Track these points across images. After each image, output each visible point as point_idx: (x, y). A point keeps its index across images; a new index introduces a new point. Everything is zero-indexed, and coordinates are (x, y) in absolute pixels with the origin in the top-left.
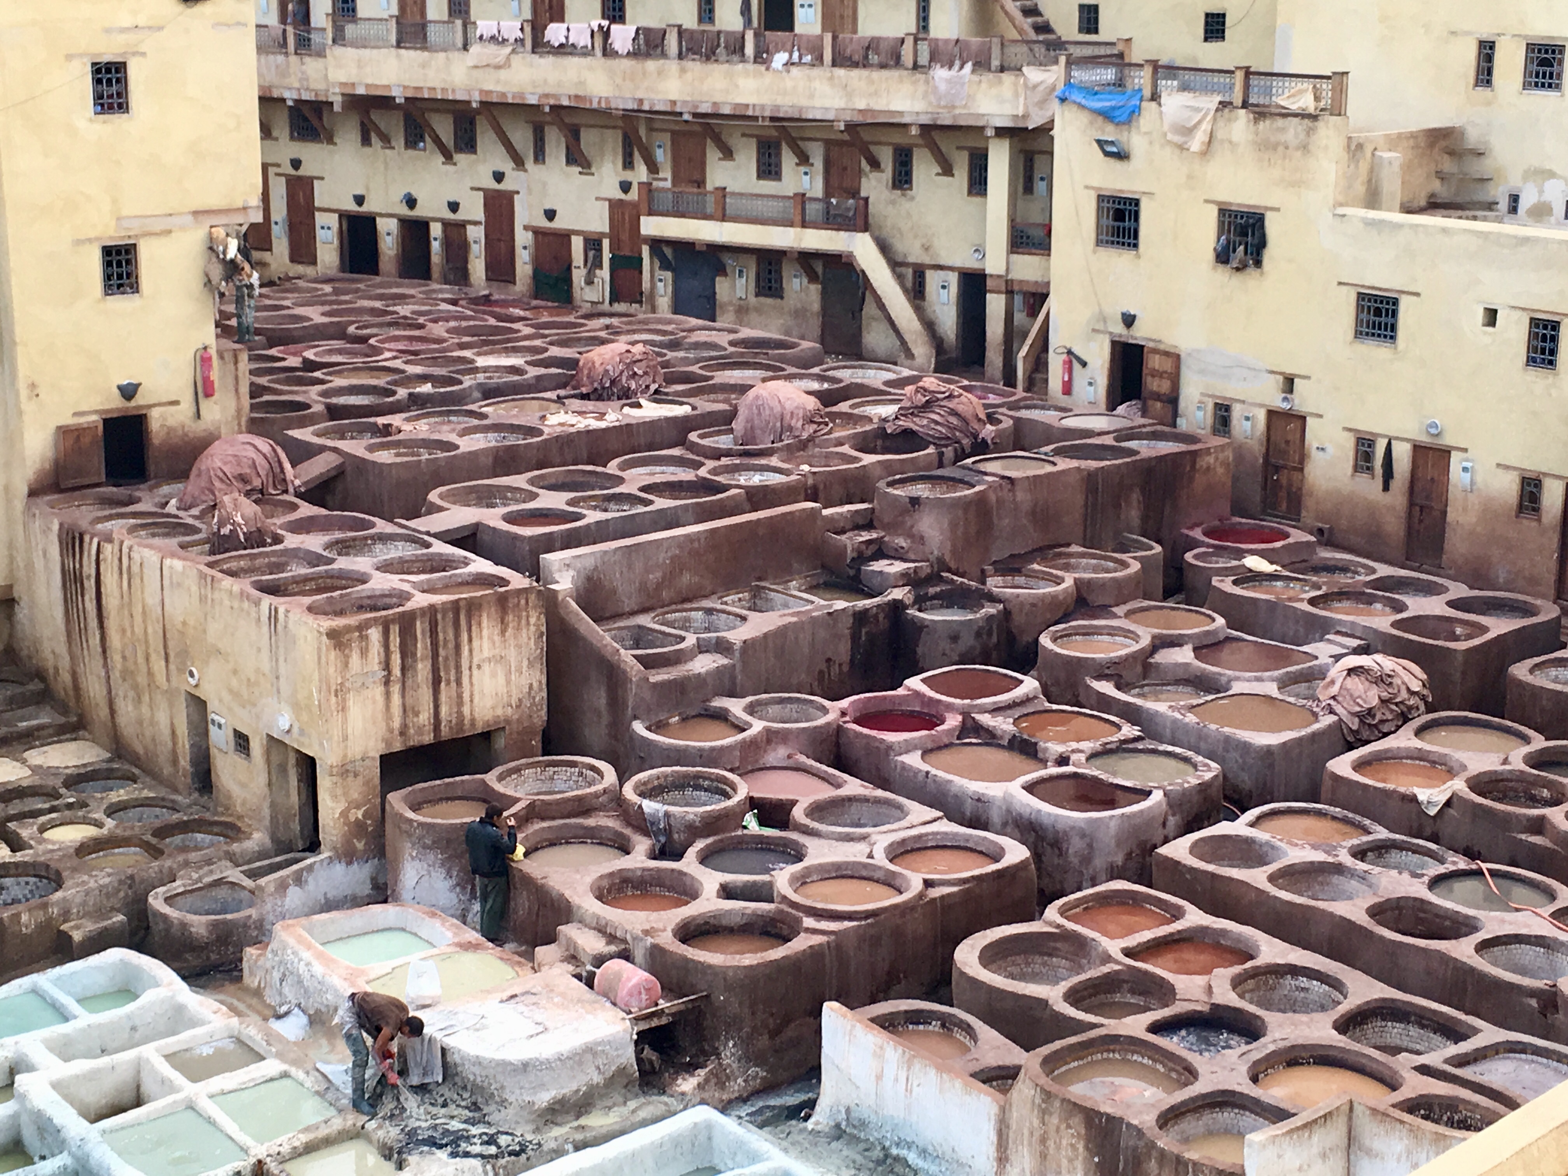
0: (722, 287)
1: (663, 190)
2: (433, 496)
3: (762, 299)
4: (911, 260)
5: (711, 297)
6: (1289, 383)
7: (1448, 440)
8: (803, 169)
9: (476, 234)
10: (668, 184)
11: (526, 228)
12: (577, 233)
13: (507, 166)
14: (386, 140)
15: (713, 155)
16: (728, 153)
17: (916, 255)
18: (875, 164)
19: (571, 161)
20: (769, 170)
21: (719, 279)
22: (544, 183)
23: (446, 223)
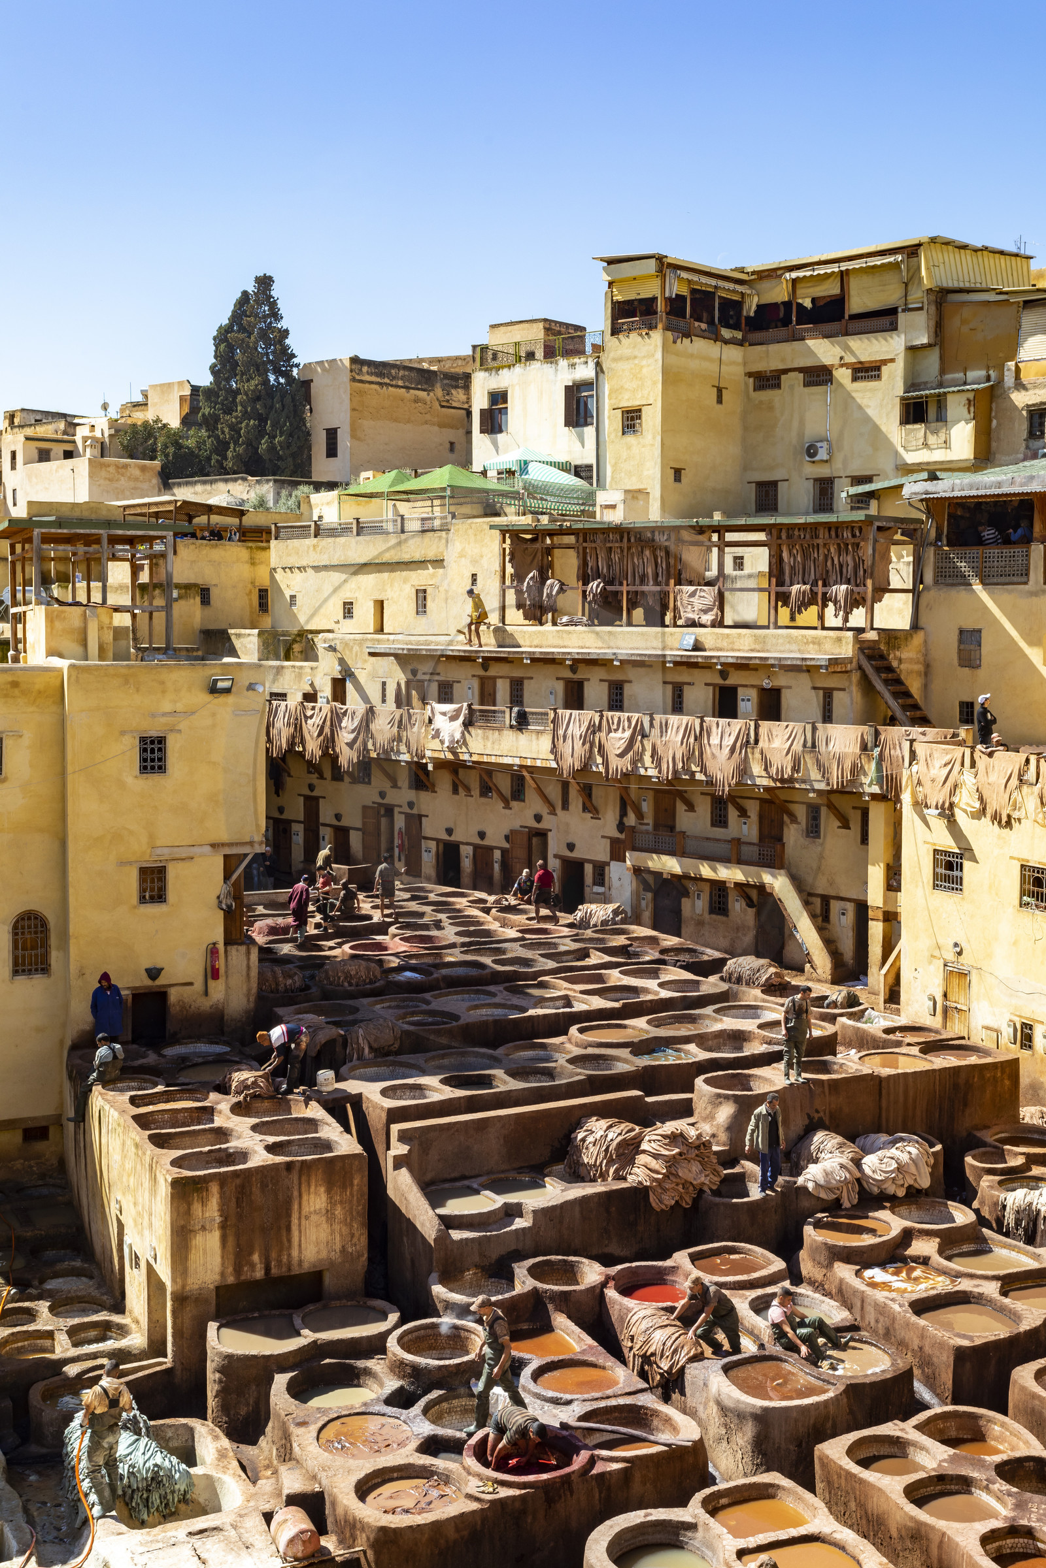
0: (686, 904)
1: (647, 832)
3: (714, 916)
4: (820, 891)
5: (678, 912)
8: (743, 820)
10: (650, 828)
11: (556, 856)
12: (589, 861)
13: (544, 811)
14: (468, 789)
15: (681, 807)
16: (691, 807)
17: (822, 887)
18: (794, 819)
19: (585, 809)
20: (720, 820)
21: (684, 900)
22: (567, 824)
23: (504, 851)
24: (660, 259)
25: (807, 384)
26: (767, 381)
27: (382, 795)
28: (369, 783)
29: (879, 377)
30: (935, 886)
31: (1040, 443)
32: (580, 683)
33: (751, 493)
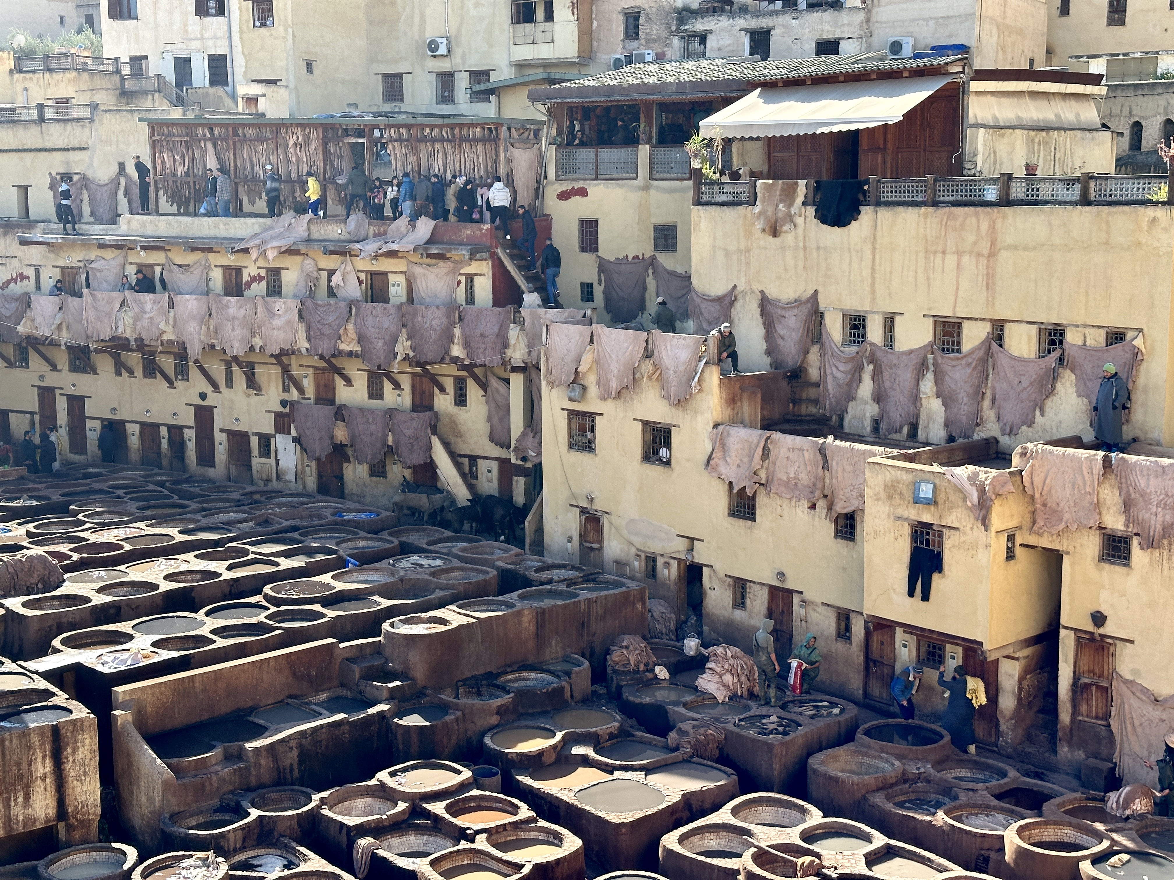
0: (348, 470)
2: (56, 641)
3: (374, 479)
4: (467, 452)
5: (340, 477)
6: (691, 543)
7: (790, 585)
8: (397, 392)
9: (190, 434)
10: (312, 401)
11: (222, 430)
12: (254, 434)
13: (208, 389)
14: (131, 372)
15: (339, 382)
16: (348, 382)
17: (469, 449)
18: (443, 390)
19: (248, 386)
20: (375, 392)
21: (345, 465)
22: (232, 401)
23: (170, 427)
27: (42, 377)
28: (27, 366)
30: (572, 446)
31: (635, 44)
32: (239, 271)
33: (378, 84)
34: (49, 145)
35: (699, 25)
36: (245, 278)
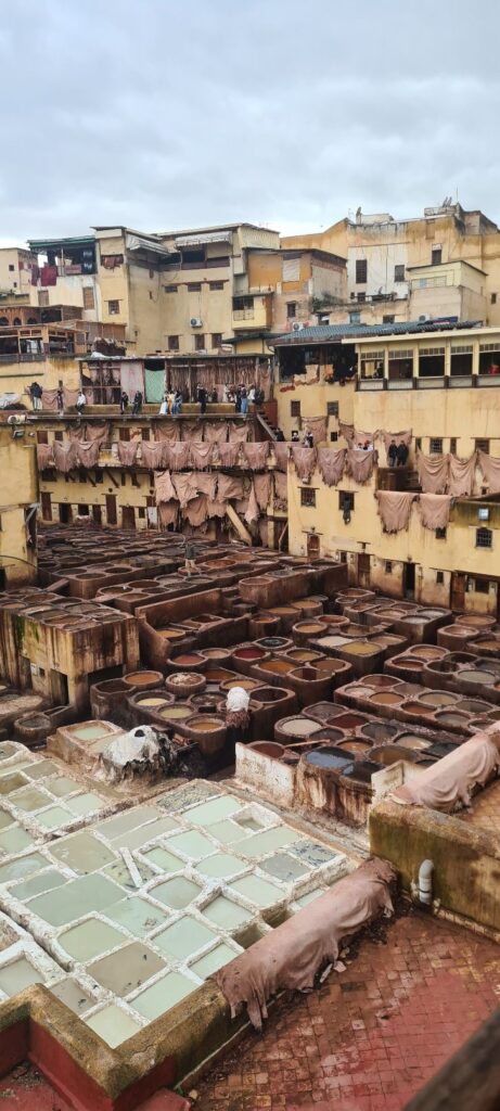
2: (99, 591)
6: (364, 545)
7: (413, 561)
9: (104, 509)
11: (120, 506)
12: (136, 507)
13: (113, 487)
14: (74, 480)
19: (133, 484)
22: (125, 492)
23: (94, 506)
24: (123, 229)
25: (190, 290)
26: (172, 288)
29: (222, 288)
30: (302, 504)
31: (294, 319)
32: (127, 430)
33: (166, 341)
34: (23, 373)
35: (325, 310)
36: (131, 433)
